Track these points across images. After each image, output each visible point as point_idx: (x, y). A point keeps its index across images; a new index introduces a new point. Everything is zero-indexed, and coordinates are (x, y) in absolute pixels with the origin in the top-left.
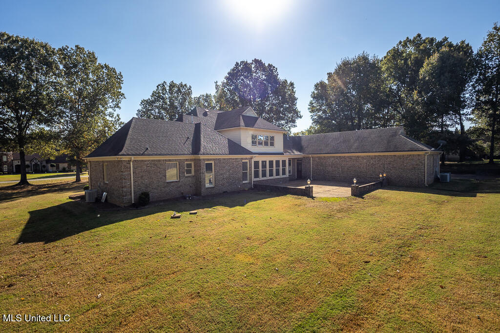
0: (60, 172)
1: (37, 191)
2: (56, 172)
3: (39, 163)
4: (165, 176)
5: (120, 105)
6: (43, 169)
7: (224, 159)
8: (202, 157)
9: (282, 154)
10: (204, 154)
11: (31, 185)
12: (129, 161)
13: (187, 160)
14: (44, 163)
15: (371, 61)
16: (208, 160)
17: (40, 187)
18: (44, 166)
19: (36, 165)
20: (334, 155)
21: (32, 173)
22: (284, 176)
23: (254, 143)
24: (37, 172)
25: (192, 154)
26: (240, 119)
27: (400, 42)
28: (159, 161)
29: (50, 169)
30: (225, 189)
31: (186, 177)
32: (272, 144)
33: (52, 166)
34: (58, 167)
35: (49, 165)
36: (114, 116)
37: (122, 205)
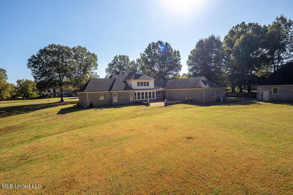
0: (77, 96)
1: (66, 103)
2: (75, 97)
3: (69, 93)
4: (99, 98)
5: (97, 68)
6: (71, 95)
7: (121, 92)
8: (112, 92)
9: (153, 89)
10: (112, 91)
11: (65, 102)
12: (87, 93)
13: (107, 93)
14: (71, 93)
15: (216, 39)
16: (115, 93)
17: (67, 102)
18: (71, 94)
19: (68, 93)
20: (175, 89)
21: (66, 97)
22: (154, 98)
23: (138, 85)
24: (68, 96)
25: (109, 91)
26: (133, 76)
27: (234, 27)
28: (97, 93)
29: (73, 95)
30: (122, 103)
31: (107, 99)
32: (148, 85)
33: (74, 94)
34: (76, 94)
35: (73, 93)
36: (94, 73)
37: (85, 107)
